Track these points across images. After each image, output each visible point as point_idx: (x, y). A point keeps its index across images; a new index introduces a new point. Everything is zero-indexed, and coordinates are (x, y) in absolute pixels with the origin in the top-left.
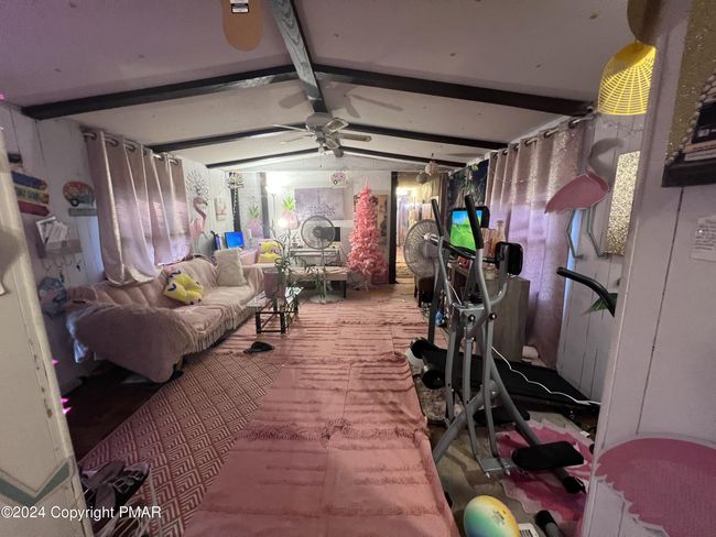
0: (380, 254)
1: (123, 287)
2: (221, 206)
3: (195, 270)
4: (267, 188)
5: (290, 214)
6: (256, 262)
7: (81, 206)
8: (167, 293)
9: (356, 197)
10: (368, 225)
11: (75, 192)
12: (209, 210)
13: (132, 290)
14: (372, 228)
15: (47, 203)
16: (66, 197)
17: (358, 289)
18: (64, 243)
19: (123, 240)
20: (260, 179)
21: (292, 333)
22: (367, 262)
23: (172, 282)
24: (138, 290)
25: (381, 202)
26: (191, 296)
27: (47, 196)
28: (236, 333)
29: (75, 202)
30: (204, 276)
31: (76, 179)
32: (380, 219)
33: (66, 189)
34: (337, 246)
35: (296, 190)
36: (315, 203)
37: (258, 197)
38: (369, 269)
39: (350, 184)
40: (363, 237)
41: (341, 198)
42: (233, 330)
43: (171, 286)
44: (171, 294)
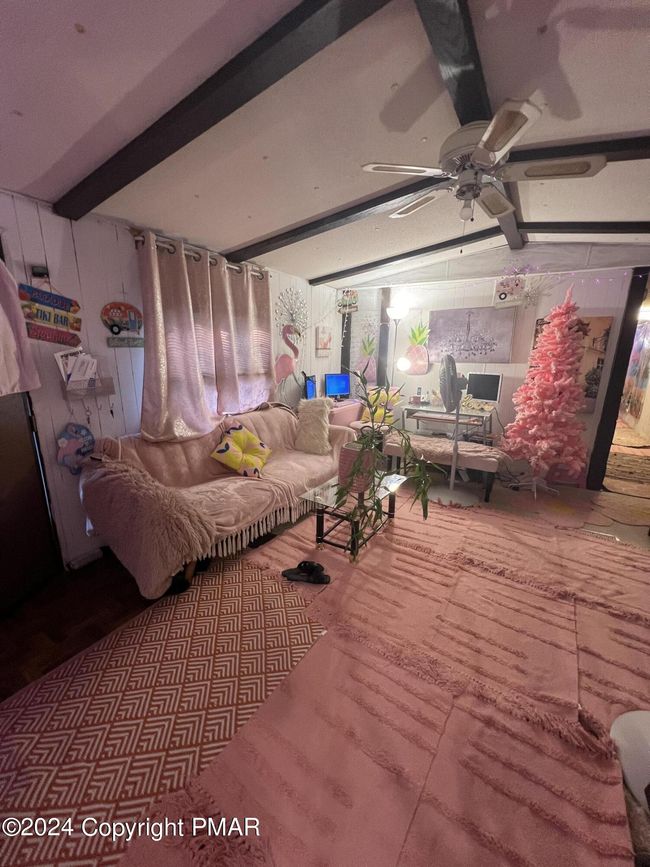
0: (574, 432)
1: (157, 444)
2: (324, 337)
3: (268, 424)
4: (388, 310)
5: (418, 350)
6: (359, 419)
7: (124, 334)
8: (215, 455)
9: (540, 323)
10: (557, 376)
11: (116, 316)
12: (305, 344)
13: (170, 449)
14: (565, 381)
15: (79, 329)
16: (105, 323)
17: (516, 489)
18: (92, 381)
19: (171, 381)
20: (381, 297)
21: (369, 557)
22: (544, 445)
23: (228, 440)
24: (179, 448)
25: (596, 331)
26: (246, 463)
27: (79, 321)
28: (291, 531)
29: (116, 329)
30: (278, 434)
31: (120, 298)
32: (588, 364)
33: (105, 311)
34: (489, 407)
35: (432, 313)
36: (462, 334)
37: (376, 324)
38: (545, 457)
39: (533, 299)
40: (543, 395)
41: (510, 325)
42: (289, 525)
43: (222, 447)
44: (221, 458)
